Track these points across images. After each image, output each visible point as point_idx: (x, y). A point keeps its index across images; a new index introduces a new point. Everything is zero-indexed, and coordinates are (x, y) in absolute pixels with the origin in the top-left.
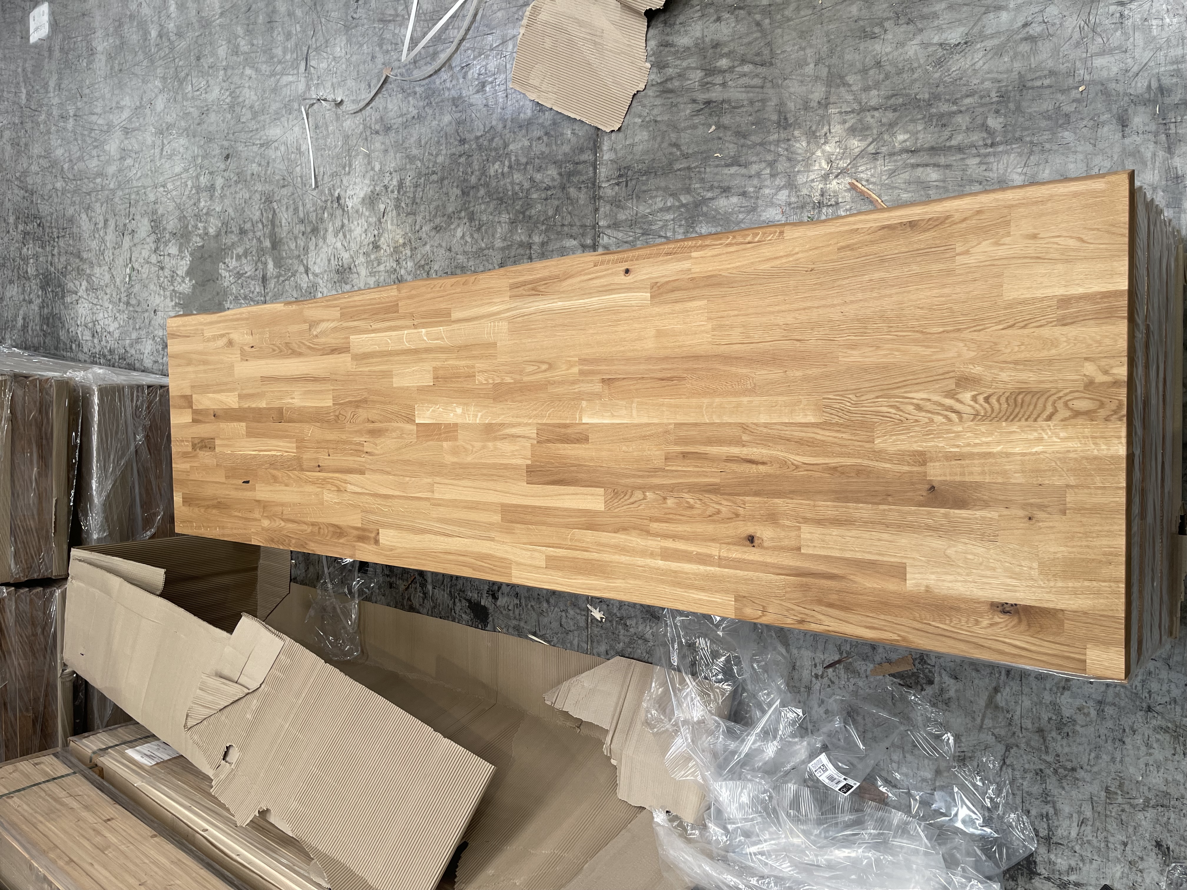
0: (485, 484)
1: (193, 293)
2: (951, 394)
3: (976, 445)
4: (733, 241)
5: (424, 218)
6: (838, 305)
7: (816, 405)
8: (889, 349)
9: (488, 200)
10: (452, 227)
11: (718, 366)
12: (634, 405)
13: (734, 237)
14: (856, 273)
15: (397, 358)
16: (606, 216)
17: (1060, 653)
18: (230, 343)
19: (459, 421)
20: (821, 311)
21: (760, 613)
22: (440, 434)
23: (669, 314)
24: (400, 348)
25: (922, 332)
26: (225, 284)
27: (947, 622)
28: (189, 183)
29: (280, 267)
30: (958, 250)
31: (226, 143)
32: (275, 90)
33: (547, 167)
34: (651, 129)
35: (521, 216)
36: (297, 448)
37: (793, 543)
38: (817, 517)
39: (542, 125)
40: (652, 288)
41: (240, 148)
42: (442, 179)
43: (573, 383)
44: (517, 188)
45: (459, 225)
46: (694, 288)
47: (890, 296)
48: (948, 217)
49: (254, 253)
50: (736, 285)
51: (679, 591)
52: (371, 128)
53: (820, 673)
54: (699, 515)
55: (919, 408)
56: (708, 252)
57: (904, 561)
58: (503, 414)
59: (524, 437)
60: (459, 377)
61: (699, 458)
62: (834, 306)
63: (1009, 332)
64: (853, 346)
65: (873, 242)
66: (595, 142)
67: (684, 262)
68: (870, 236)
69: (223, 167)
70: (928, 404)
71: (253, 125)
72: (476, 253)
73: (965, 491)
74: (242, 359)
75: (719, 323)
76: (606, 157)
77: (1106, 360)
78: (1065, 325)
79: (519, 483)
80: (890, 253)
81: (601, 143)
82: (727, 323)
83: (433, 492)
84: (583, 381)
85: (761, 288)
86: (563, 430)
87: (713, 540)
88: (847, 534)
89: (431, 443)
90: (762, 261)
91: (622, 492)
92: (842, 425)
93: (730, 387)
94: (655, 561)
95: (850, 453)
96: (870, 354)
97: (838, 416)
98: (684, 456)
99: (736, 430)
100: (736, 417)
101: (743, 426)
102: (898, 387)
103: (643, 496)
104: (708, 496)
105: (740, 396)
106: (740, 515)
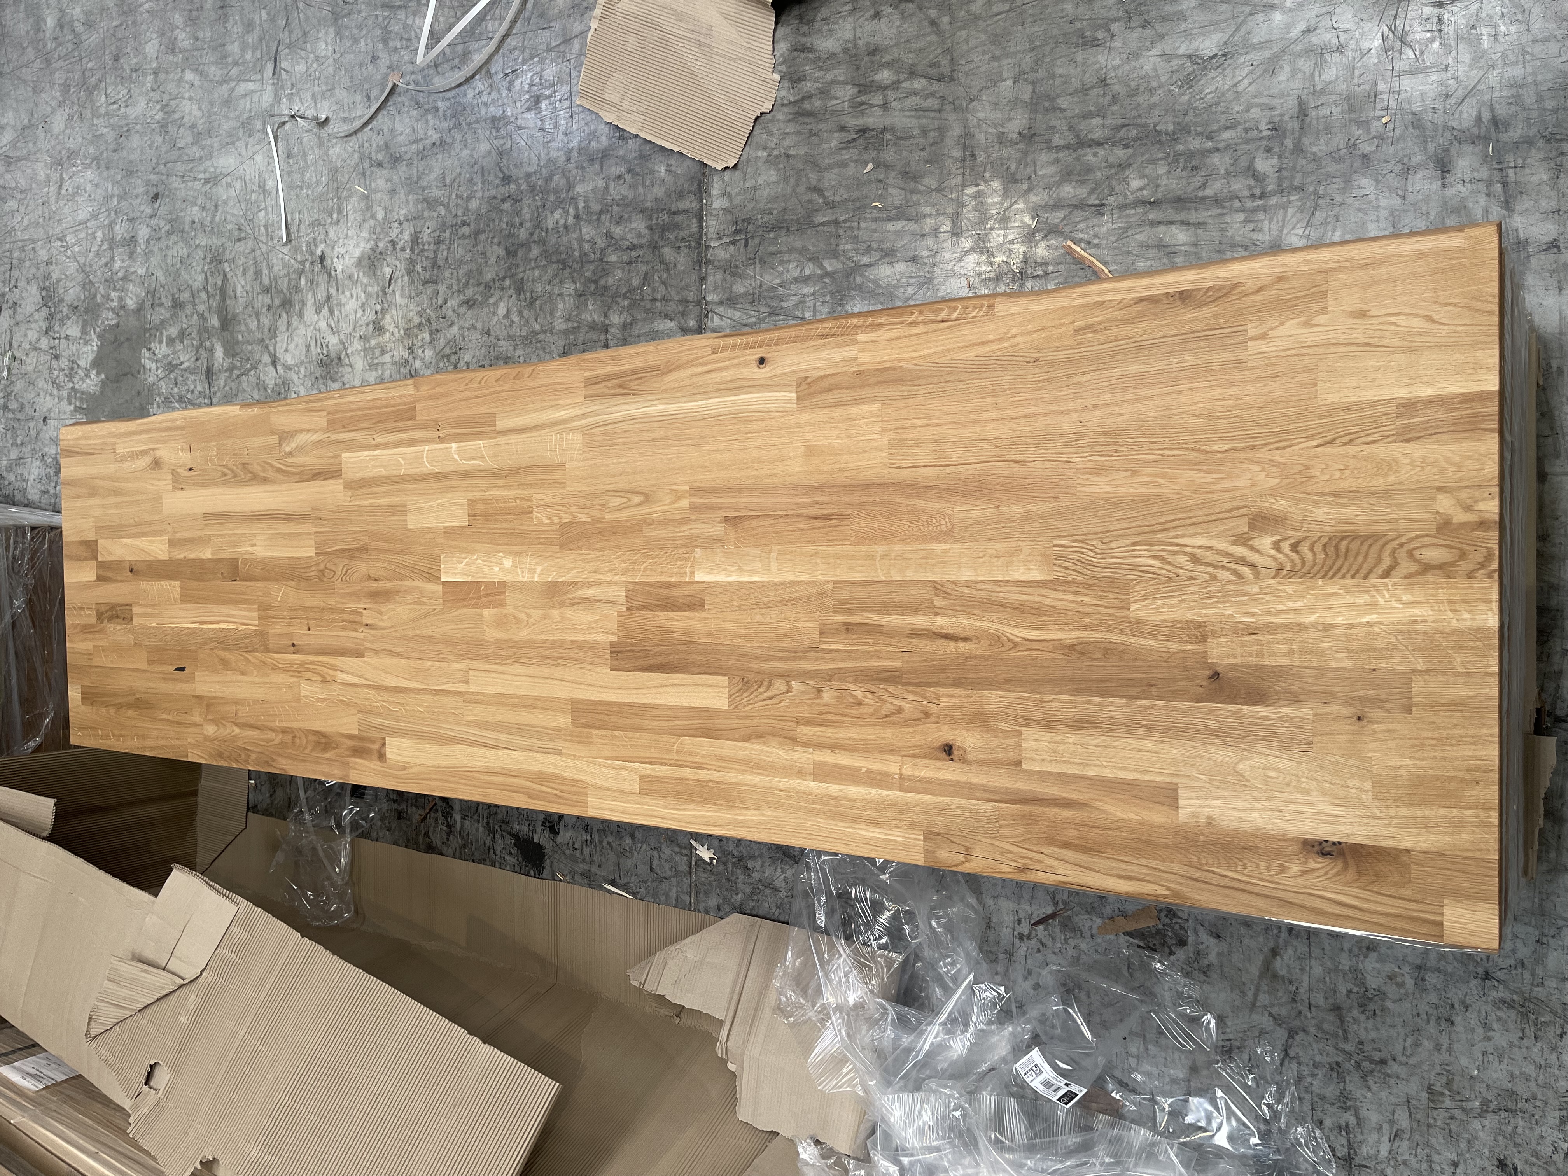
0: (547, 671)
1: (102, 392)
2: (1242, 540)
3: (1280, 612)
4: (921, 319)
5: (450, 287)
6: (1076, 411)
7: (1043, 555)
8: (1150, 475)
9: (544, 262)
10: (492, 300)
11: (897, 499)
12: (773, 555)
13: (921, 313)
14: (1102, 366)
15: (414, 486)
16: (716, 288)
17: (1406, 913)
18: (157, 464)
19: (508, 578)
20: (1050, 420)
21: (961, 857)
22: (479, 598)
23: (825, 423)
24: (418, 471)
25: (1199, 451)
26: (151, 380)
27: (1239, 868)
28: (99, 234)
29: (234, 356)
30: (1252, 333)
31: (153, 177)
32: (228, 103)
33: (630, 217)
34: (781, 166)
35: (593, 287)
36: (259, 618)
37: (1011, 755)
38: (1047, 718)
39: (623, 159)
40: (799, 385)
41: (175, 185)
42: (477, 233)
43: (682, 522)
44: (587, 246)
45: (501, 299)
46: (861, 387)
47: (1152, 398)
48: (1236, 286)
49: (193, 335)
50: (924, 382)
51: (841, 827)
52: (370, 158)
53: (1026, 933)
54: (871, 715)
55: (1195, 559)
56: (884, 335)
57: (1175, 780)
58: (575, 568)
59: (607, 602)
60: (508, 514)
61: (870, 632)
62: (1069, 412)
63: (1328, 450)
64: (1098, 471)
65: (1125, 321)
66: (700, 183)
67: (848, 348)
68: (1124, 312)
69: (149, 211)
70: (1209, 553)
71: (195, 152)
72: (526, 338)
73: (1263, 679)
74: (174, 488)
75: (899, 436)
76: (716, 205)
77: (1468, 490)
78: (1408, 440)
79: (599, 669)
80: (1151, 336)
81: (709, 185)
82: (911, 436)
83: (468, 683)
84: (696, 520)
85: (961, 386)
86: (666, 592)
87: (891, 751)
88: (1091, 742)
89: (465, 610)
90: (962, 347)
91: (756, 682)
92: (1081, 584)
93: (915, 529)
94: (805, 783)
95: (1094, 625)
96: (1123, 482)
97: (1075, 571)
98: (848, 630)
99: (925, 591)
100: (926, 572)
101: (936, 585)
102: (1164, 530)
103: (786, 687)
104: (884, 687)
105: (930, 543)
106: (931, 714)
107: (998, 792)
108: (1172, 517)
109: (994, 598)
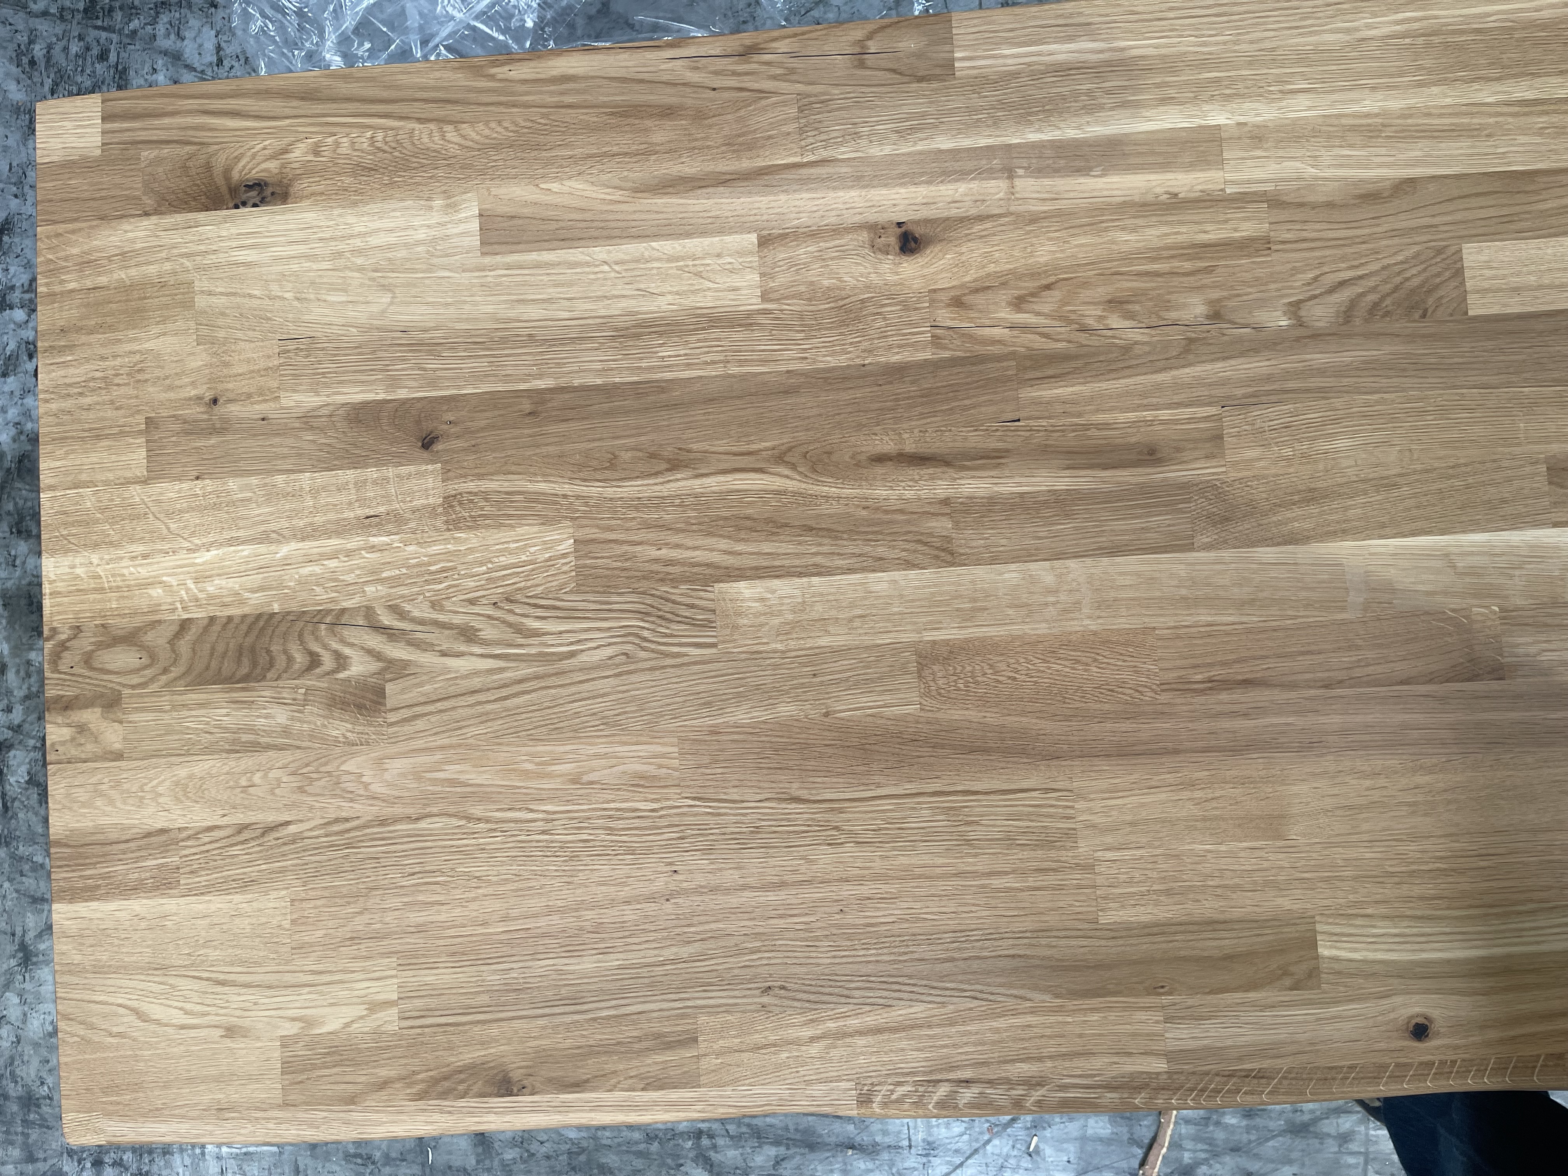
2: (398, 670)
3: (333, 556)
4: (1019, 1091)
6: (685, 892)
7: (736, 627)
8: (550, 776)
11: (1048, 726)
12: (1356, 599)
14: (644, 972)
20: (731, 877)
21: (872, 46)
25: (469, 818)
30: (394, 1012)
37: (782, 254)
38: (716, 333)
40: (1312, 973)
46: (1147, 962)
47: (550, 911)
48: (421, 1096)
50: (1002, 963)
54: (1085, 284)
55: (468, 634)
56: (1104, 1066)
57: (488, 260)
61: (1096, 451)
62: (698, 891)
63: (272, 818)
64: (640, 783)
67: (1190, 1046)
68: (610, 1067)
70: (444, 647)
73: (354, 445)
75: (1053, 854)
77: (83, 756)
78: (163, 831)
80: (558, 1020)
82: (1026, 854)
85: (922, 951)
87: (1034, 219)
88: (631, 302)
90: (920, 1027)
91: (1387, 314)
92: (662, 580)
93: (1002, 666)
94: (1242, 119)
95: (637, 508)
96: (595, 763)
97: (674, 602)
98: (1152, 451)
99: (974, 544)
100: (973, 582)
101: (949, 558)
102: (520, 682)
103: (1302, 313)
104: (1060, 345)
105: (967, 641)
106: (949, 305)
107: (804, 182)
108: (508, 703)
109: (826, 541)
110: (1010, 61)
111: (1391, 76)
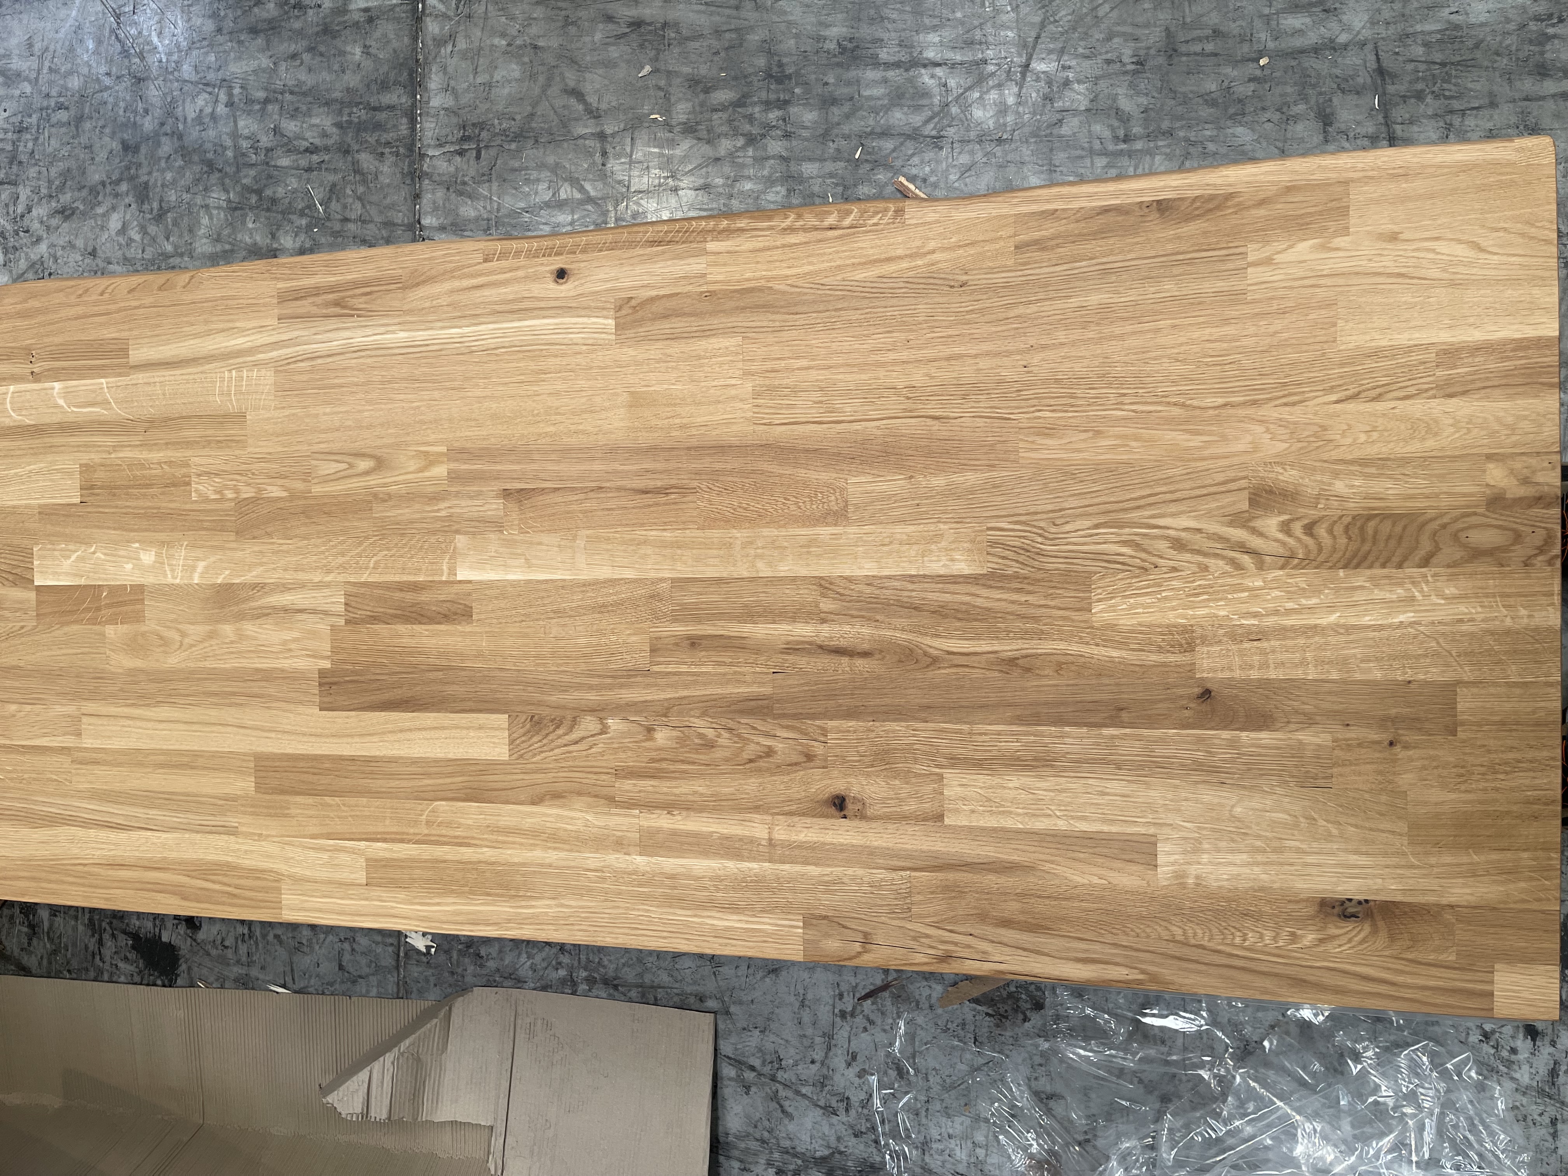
0: (213, 714)
2: (1237, 520)
3: (1289, 612)
4: (798, 224)
6: (1020, 352)
7: (972, 541)
8: (1117, 437)
9: (180, 163)
10: (99, 211)
11: (766, 466)
12: (580, 543)
13: (799, 216)
14: (1052, 294)
17: (1449, 983)
19: (149, 580)
20: (984, 363)
21: (857, 947)
22: (98, 609)
23: (658, 361)
25: (1183, 405)
27: (1238, 940)
30: (1251, 258)
33: (310, 110)
35: (254, 199)
37: (927, 807)
38: (978, 755)
39: (300, 33)
40: (619, 308)
43: (435, 498)
44: (245, 144)
45: (114, 208)
46: (714, 313)
47: (1122, 337)
48: (1230, 196)
50: (805, 309)
51: (681, 915)
53: (850, 1009)
54: (727, 760)
55: (1179, 545)
56: (745, 244)
57: (1152, 830)
58: (261, 564)
59: (314, 612)
60: (149, 486)
61: (726, 648)
62: (1008, 354)
63: (1351, 406)
64: (1048, 431)
65: (1082, 237)
66: (412, 73)
67: (691, 260)
68: (1080, 225)
70: (1198, 536)
72: (152, 262)
73: (1268, 697)
75: (767, 382)
76: (436, 102)
77: (1524, 458)
78: (1451, 396)
79: (301, 709)
80: (1120, 258)
81: (423, 75)
82: (786, 381)
83: (79, 735)
84: (457, 494)
85: (855, 316)
86: (409, 597)
87: (757, 809)
88: (1039, 785)
89: (75, 628)
90: (859, 264)
91: (552, 721)
92: (1026, 578)
93: (793, 507)
94: (627, 857)
95: (1042, 632)
96: (1082, 445)
97: (1017, 561)
98: (693, 645)
99: (806, 591)
100: (808, 565)
101: (823, 582)
102: (1138, 507)
103: (599, 726)
104: (746, 721)
105: (815, 526)
106: (815, 756)
107: (909, 856)
108: (1148, 491)
109: (905, 600)
110: (767, 920)
111: (540, 873)
